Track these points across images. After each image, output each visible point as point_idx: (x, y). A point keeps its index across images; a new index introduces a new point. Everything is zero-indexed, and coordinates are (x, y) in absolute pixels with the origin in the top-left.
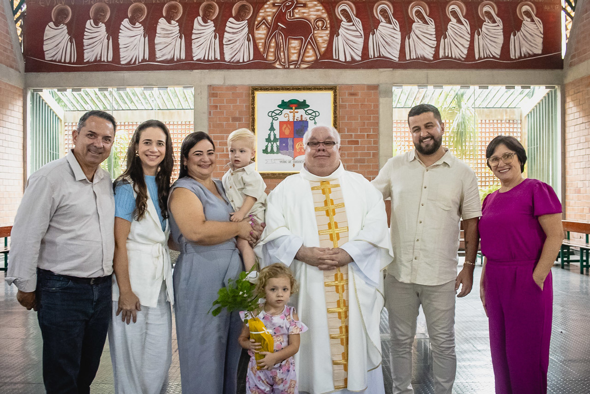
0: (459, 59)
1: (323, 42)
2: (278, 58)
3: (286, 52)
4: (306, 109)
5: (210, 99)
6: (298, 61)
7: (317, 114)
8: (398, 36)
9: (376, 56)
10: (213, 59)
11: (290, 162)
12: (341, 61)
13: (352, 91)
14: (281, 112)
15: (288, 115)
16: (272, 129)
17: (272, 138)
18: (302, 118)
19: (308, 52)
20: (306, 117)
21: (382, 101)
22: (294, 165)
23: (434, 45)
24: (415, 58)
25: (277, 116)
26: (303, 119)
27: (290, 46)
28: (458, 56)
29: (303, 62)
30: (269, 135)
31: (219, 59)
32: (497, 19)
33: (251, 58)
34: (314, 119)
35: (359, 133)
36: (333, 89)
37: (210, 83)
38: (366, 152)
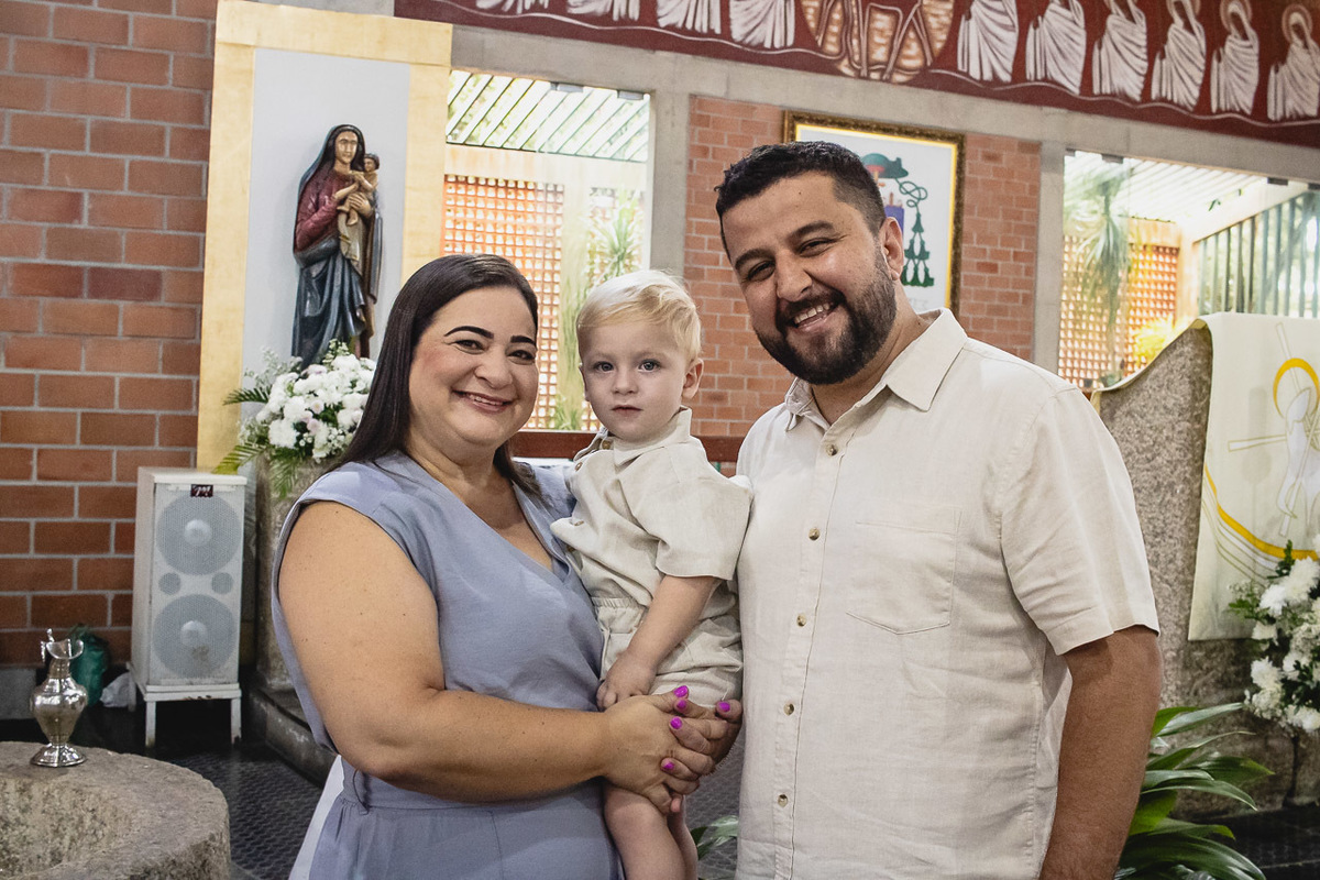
0: (1185, 108)
1: (940, 29)
2: (847, 50)
3: (864, 39)
4: (901, 180)
5: (693, 131)
6: (887, 64)
7: (923, 195)
8: (1081, 38)
9: (1039, 77)
10: (705, 30)
12: (971, 78)
13: (991, 150)
18: (891, 201)
19: (909, 47)
20: (900, 199)
21: (1046, 178)
23: (1142, 68)
24: (1109, 91)
26: (895, 203)
27: (872, 26)
28: (1183, 101)
29: (898, 68)
31: (718, 31)
32: (1250, 32)
33: (790, 41)
34: (916, 205)
35: (999, 247)
36: (958, 139)
37: (694, 90)
38: (1010, 290)
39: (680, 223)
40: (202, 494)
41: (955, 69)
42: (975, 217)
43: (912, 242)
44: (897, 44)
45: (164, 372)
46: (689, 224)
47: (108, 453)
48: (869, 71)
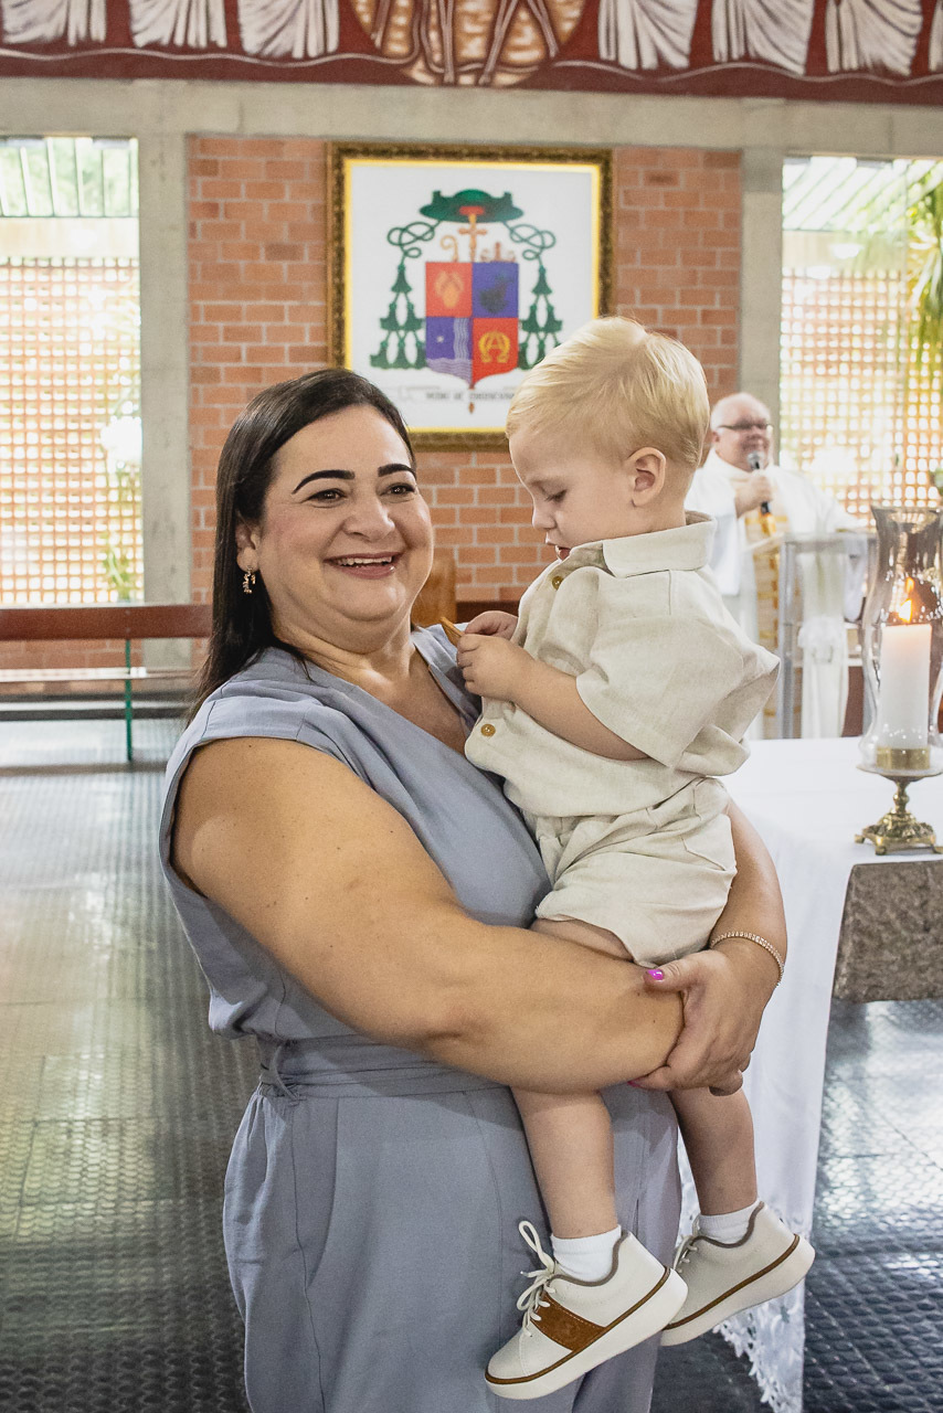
1: (570, 4)
2: (422, 48)
3: (447, 29)
4: (512, 223)
5: (193, 183)
6: (484, 61)
7: (548, 240)
9: (735, 56)
10: (203, 43)
11: (458, 396)
12: (622, 68)
13: (660, 168)
14: (432, 229)
15: (454, 243)
16: (401, 285)
17: (402, 317)
18: (498, 253)
19: (520, 34)
20: (512, 250)
21: (752, 202)
22: (472, 407)
23: (913, 26)
24: (854, 65)
25: (419, 244)
26: (504, 257)
27: (459, 9)
29: (503, 64)
30: (393, 307)
31: (222, 42)
33: (333, 45)
34: (537, 256)
35: (678, 306)
36: (600, 157)
37: (191, 127)
39: (180, 308)
41: (596, 57)
42: (638, 265)
43: (533, 309)
44: (500, 31)
46: (194, 309)
48: (457, 75)
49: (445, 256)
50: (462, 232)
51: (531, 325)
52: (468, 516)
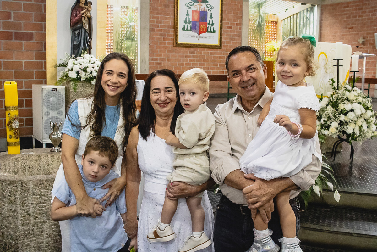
4: (206, 4)
7: (212, 8)
14: (193, 4)
15: (197, 7)
17: (188, 21)
18: (204, 9)
20: (206, 9)
21: (244, 3)
22: (199, 39)
25: (191, 6)
26: (205, 10)
30: (186, 18)
34: (211, 11)
35: (232, 22)
38: (235, 34)
39: (148, 16)
40: (54, 91)
42: (226, 14)
43: (210, 21)
45: (35, 60)
46: (150, 16)
47: (22, 81)
49: (195, 9)
50: (198, 5)
51: (209, 24)
52: (197, 61)
